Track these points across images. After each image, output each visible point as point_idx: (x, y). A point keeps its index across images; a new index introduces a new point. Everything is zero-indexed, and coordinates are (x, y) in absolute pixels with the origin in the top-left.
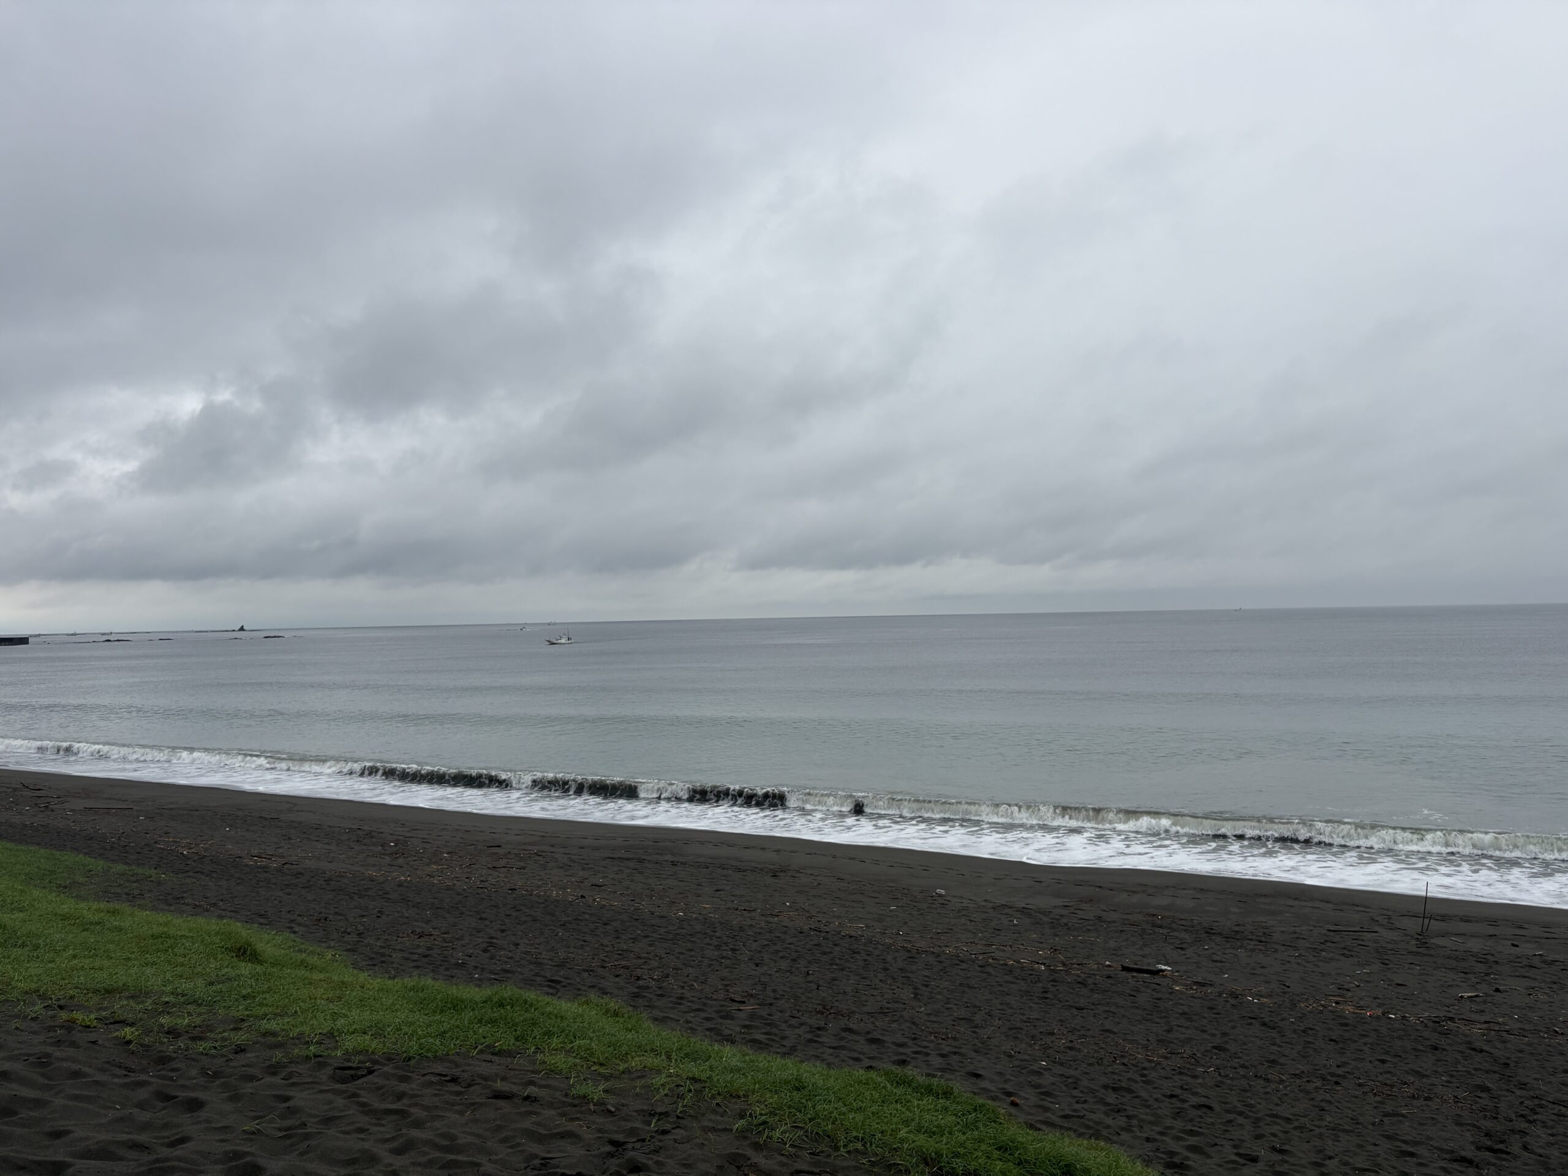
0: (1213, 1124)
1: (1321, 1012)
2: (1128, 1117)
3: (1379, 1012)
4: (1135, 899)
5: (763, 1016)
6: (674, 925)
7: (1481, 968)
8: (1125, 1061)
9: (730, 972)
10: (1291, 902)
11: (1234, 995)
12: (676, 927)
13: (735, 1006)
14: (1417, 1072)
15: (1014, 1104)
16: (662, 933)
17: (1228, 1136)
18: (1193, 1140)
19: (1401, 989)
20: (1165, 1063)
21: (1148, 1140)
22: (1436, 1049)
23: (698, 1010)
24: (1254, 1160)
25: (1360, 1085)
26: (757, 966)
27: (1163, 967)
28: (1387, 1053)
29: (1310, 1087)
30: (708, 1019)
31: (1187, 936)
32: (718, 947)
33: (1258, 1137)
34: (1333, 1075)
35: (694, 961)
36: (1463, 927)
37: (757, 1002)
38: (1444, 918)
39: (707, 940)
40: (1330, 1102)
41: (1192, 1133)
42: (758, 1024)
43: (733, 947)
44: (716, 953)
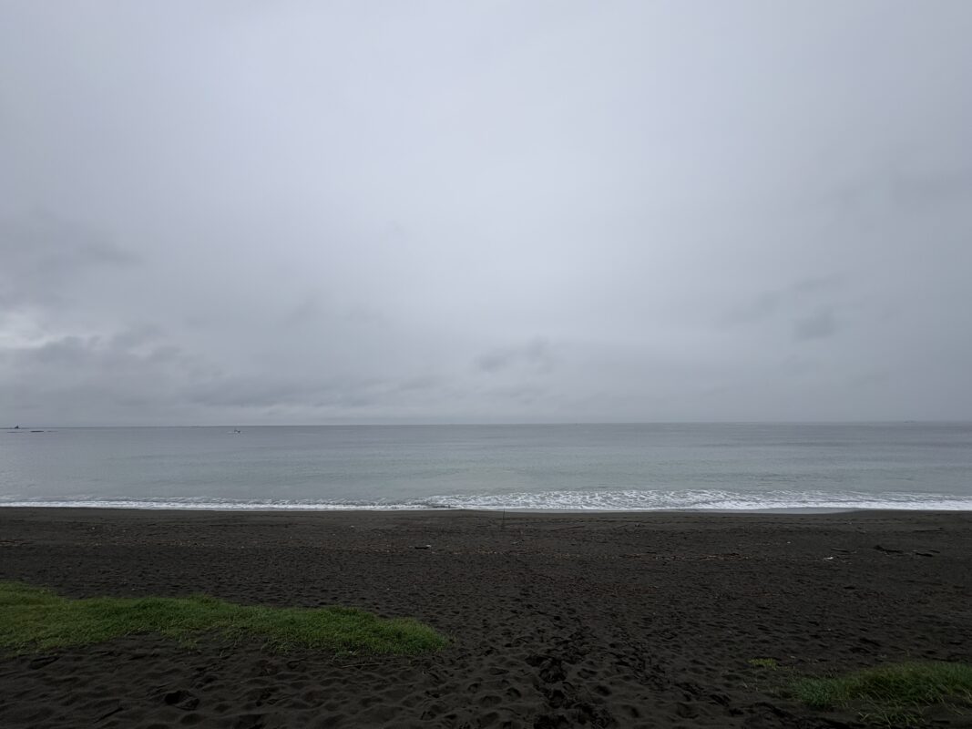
0: (445, 602)
1: (475, 555)
2: (418, 605)
3: (492, 552)
5: (277, 588)
7: (518, 534)
8: (416, 583)
9: (263, 570)
11: (450, 553)
12: (240, 553)
13: (265, 585)
14: (503, 571)
15: (377, 608)
16: (233, 556)
17: (449, 605)
18: (438, 610)
19: (497, 544)
20: (429, 581)
21: (424, 612)
22: (508, 562)
23: (247, 590)
25: (488, 579)
26: (276, 566)
27: (428, 546)
28: (494, 566)
29: (473, 582)
30: (252, 593)
31: (436, 534)
32: (259, 560)
33: (459, 603)
34: (479, 576)
35: (247, 567)
37: (275, 582)
38: (508, 519)
39: (254, 557)
40: (479, 586)
42: (274, 592)
43: (265, 559)
44: (257, 563)
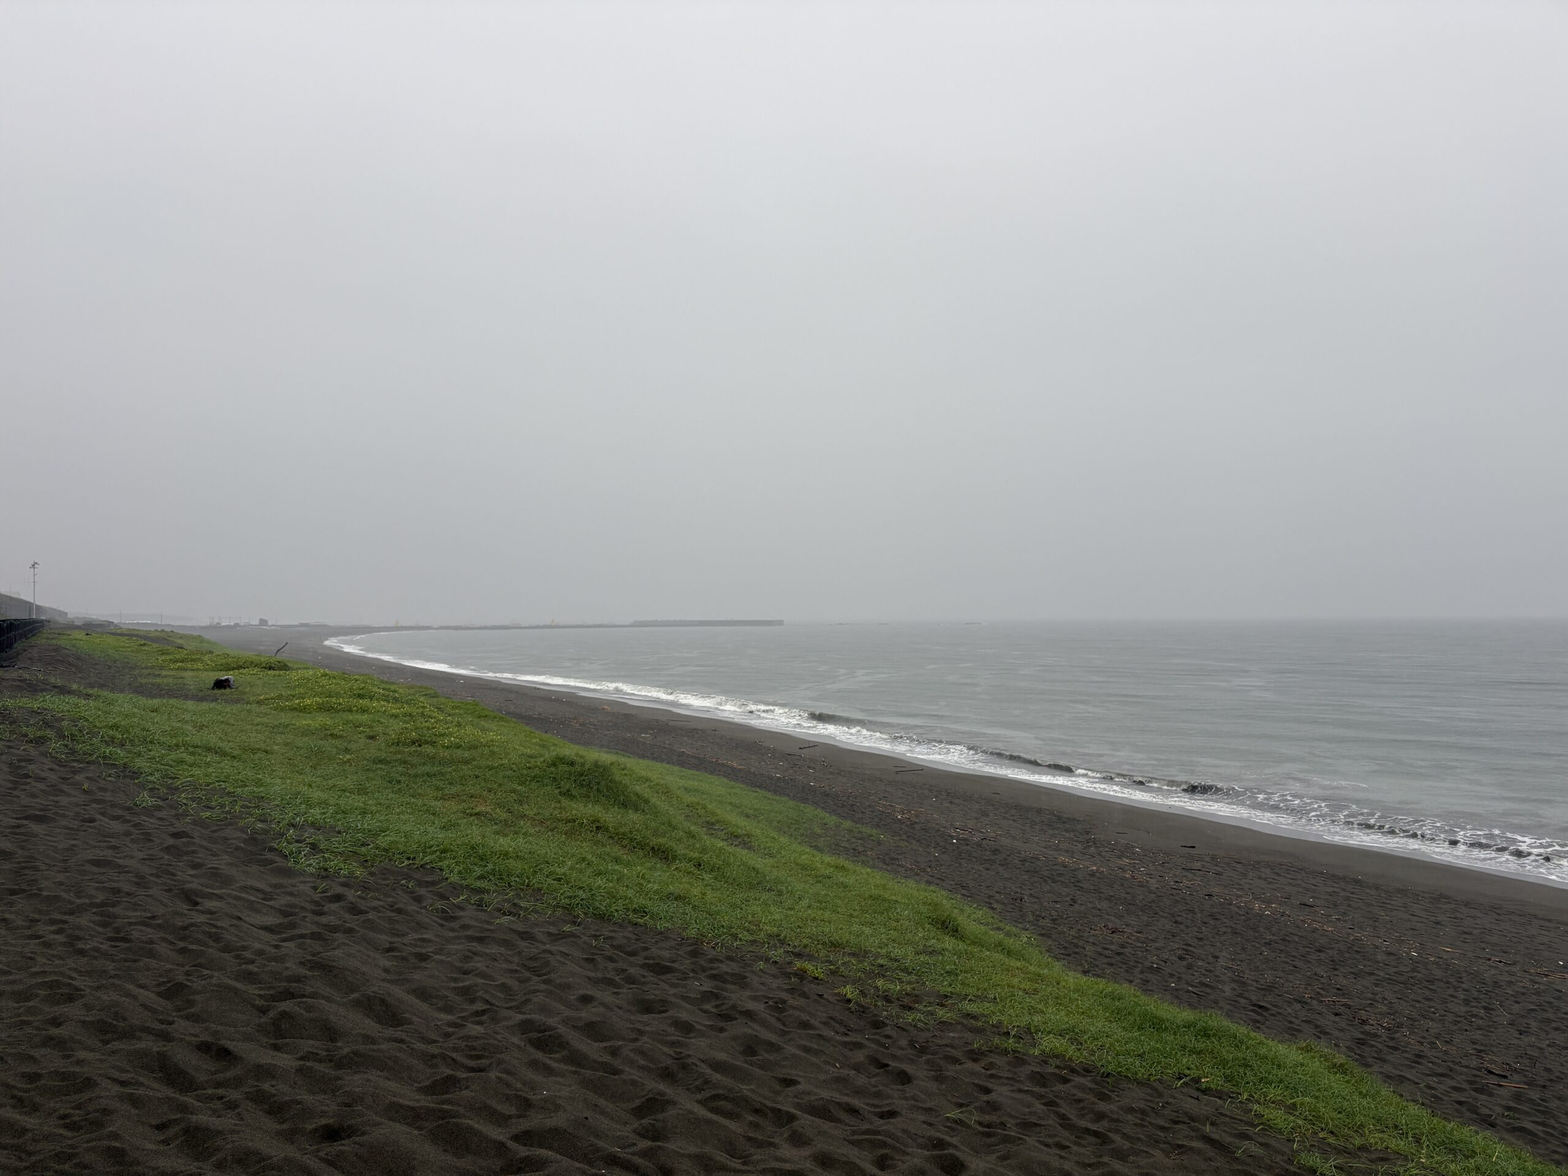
5: (1535, 1100)
6: (1407, 966)
9: (1483, 1035)
12: (1409, 969)
13: (1494, 1080)
16: (1390, 972)
23: (1442, 1075)
26: (1520, 1034)
30: (1457, 1089)
32: (1467, 1002)
35: (1435, 1013)
37: (1525, 1080)
39: (1451, 991)
42: (1527, 1109)
43: (1485, 1004)
44: (1464, 1009)
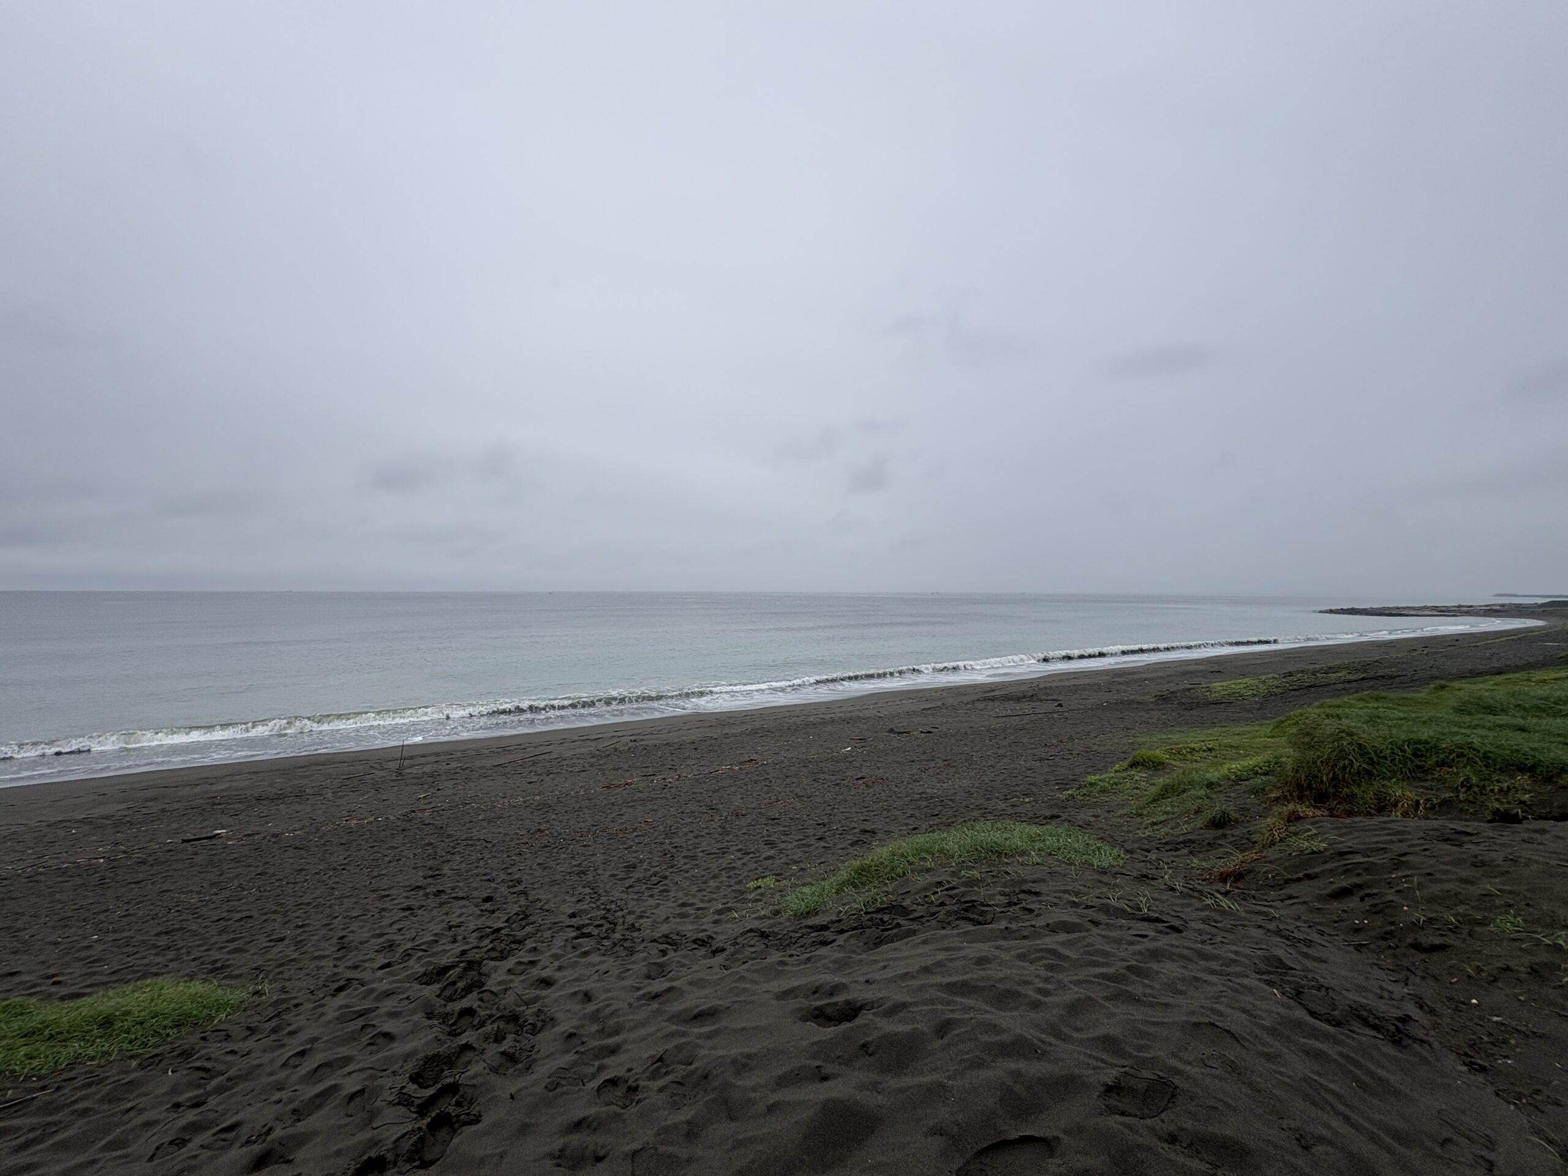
0: (252, 927)
1: (336, 829)
2: (178, 949)
3: (372, 819)
4: (197, 790)
7: (431, 780)
8: (179, 909)
10: (320, 767)
11: (275, 836)
14: (393, 847)
15: (55, 983)
17: (263, 931)
18: (234, 945)
19: (386, 803)
20: (214, 898)
21: (194, 960)
22: (404, 830)
24: (282, 940)
25: (358, 866)
27: (219, 832)
28: (376, 841)
29: (325, 878)
31: (240, 806)
33: (286, 922)
34: (340, 865)
36: (423, 760)
38: (412, 758)
40: (338, 882)
41: (233, 940)
